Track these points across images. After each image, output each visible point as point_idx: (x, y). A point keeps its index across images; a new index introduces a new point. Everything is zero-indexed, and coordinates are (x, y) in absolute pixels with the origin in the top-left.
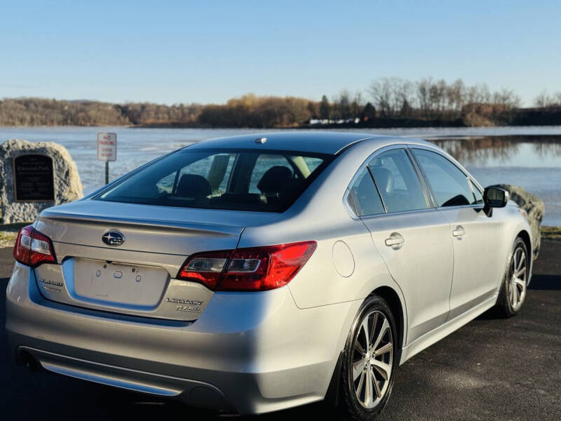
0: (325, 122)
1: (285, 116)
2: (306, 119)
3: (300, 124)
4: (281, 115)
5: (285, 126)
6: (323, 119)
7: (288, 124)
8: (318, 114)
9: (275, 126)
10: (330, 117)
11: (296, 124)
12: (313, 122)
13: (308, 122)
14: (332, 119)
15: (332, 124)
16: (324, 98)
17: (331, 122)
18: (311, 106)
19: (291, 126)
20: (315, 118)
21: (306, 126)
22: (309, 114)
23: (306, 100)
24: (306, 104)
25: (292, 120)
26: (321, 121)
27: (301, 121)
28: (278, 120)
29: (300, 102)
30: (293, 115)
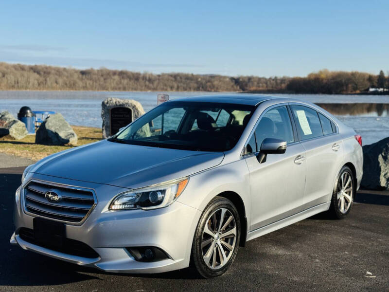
0: (381, 90)
1: (350, 86)
2: (366, 88)
3: (361, 91)
4: (347, 85)
5: (349, 92)
6: (379, 88)
7: (351, 92)
8: (376, 84)
9: (342, 92)
10: (385, 86)
11: (358, 92)
12: (371, 90)
13: (368, 90)
14: (386, 88)
15: (386, 91)
16: (381, 72)
17: (385, 90)
18: (370, 78)
19: (354, 92)
20: (373, 87)
21: (366, 92)
22: (369, 84)
23: (367, 74)
24: (367, 77)
25: (355, 89)
26: (378, 89)
27: (363, 89)
28: (345, 88)
29: (362, 76)
30: (356, 85)
